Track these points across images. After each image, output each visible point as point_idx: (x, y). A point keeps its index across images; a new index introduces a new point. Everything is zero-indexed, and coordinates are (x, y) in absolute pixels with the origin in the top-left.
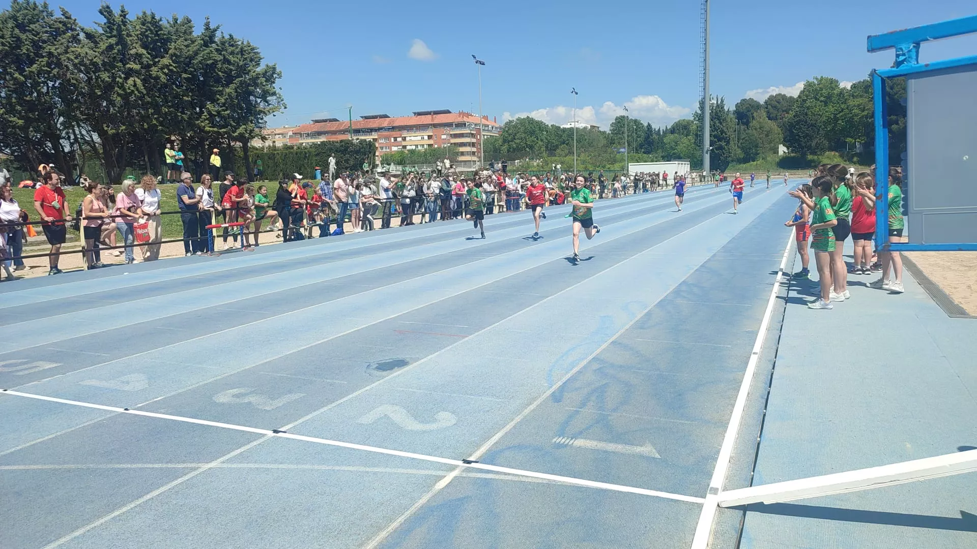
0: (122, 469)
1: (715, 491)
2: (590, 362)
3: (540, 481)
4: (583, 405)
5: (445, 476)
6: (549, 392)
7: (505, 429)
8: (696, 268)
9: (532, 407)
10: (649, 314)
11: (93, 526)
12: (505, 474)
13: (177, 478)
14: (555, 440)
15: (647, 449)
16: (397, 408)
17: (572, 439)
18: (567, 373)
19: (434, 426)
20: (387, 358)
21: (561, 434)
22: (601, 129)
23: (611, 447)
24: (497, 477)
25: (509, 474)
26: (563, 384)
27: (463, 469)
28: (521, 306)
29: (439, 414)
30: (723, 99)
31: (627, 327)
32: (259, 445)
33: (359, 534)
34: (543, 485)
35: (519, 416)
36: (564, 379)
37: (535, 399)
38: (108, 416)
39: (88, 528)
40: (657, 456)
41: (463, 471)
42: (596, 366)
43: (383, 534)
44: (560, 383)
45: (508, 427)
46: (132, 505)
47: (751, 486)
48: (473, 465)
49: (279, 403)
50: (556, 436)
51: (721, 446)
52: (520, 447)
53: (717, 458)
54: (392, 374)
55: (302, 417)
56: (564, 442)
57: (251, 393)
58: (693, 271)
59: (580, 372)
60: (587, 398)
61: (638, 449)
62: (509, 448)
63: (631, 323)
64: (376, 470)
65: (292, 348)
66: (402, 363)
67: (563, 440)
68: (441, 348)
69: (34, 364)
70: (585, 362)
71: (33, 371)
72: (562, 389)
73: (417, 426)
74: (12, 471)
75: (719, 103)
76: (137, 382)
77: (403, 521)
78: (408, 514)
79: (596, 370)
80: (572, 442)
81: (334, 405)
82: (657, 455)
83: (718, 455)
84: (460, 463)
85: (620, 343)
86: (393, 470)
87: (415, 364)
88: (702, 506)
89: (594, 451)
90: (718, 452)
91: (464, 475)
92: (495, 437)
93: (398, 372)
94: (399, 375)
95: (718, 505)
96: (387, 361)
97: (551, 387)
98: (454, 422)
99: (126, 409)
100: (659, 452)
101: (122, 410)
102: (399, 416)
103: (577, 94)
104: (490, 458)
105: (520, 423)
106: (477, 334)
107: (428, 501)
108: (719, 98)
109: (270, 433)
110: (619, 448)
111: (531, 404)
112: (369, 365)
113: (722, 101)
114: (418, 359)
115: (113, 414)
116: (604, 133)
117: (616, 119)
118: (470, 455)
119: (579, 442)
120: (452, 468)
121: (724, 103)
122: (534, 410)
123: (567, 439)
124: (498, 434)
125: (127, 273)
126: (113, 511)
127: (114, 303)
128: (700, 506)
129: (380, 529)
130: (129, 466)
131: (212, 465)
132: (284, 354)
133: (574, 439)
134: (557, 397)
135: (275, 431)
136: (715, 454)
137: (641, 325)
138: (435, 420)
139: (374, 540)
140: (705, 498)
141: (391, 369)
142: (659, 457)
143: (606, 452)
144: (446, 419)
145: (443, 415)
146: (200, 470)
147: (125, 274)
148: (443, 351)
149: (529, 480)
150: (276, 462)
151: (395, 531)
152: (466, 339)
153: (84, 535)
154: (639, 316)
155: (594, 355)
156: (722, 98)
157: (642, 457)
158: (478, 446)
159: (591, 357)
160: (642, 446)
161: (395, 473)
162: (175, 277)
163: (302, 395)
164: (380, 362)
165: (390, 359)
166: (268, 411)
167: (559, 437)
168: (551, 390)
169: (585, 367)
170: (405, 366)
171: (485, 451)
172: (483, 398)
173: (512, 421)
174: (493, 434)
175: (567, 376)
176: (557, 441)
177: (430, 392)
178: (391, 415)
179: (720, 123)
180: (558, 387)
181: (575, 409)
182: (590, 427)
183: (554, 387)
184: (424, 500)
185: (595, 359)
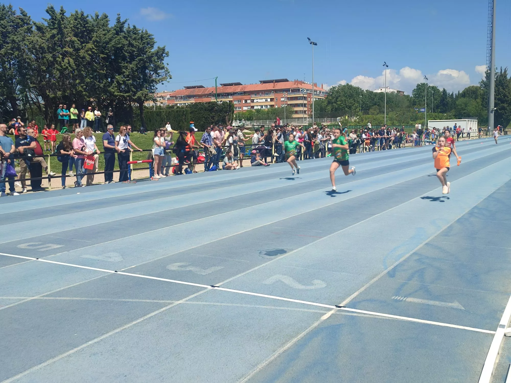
0: (128, 302)
1: (503, 326)
2: (411, 255)
3: (387, 318)
4: (409, 279)
5: (326, 314)
6: (386, 271)
7: (360, 290)
8: (485, 198)
9: (375, 279)
10: (450, 228)
11: (124, 328)
12: (365, 314)
13: (162, 308)
14: (393, 297)
15: (456, 305)
16: (286, 276)
17: (405, 297)
19: (313, 287)
20: (272, 248)
22: (406, 94)
23: (431, 302)
24: (359, 315)
26: (395, 267)
27: (337, 310)
28: (357, 220)
29: (314, 281)
30: (506, 69)
31: (436, 235)
32: (205, 293)
33: (281, 339)
34: (389, 320)
35: (368, 284)
36: (395, 265)
37: (377, 275)
38: (106, 274)
39: (122, 328)
40: (463, 308)
41: (337, 311)
42: (416, 257)
43: (295, 340)
44: (392, 267)
45: (362, 289)
46: (142, 319)
48: (342, 308)
49: (209, 271)
50: (394, 295)
51: (506, 305)
52: (371, 300)
53: (504, 311)
54: (277, 257)
55: (227, 279)
56: (400, 299)
57: (189, 265)
58: (482, 200)
59: (405, 261)
60: (412, 276)
61: (450, 304)
62: (364, 301)
63: (439, 232)
64: (281, 308)
65: (206, 240)
66: (282, 252)
67: (399, 298)
68: (306, 244)
69: (47, 245)
70: (407, 255)
71: (48, 249)
72: (395, 269)
73: (301, 287)
74: (65, 300)
75: (503, 73)
76: (115, 258)
77: (305, 334)
78: (307, 331)
79: (416, 260)
80: (405, 299)
81: (244, 273)
83: (504, 310)
84: (334, 307)
85: (431, 245)
86: (292, 309)
87: (291, 252)
88: (494, 335)
89: (419, 304)
90: (504, 308)
91: (338, 313)
92: (353, 295)
93: (280, 257)
95: (505, 335)
98: (324, 285)
99: (116, 271)
100: (464, 306)
101: (113, 272)
102: (288, 281)
103: (387, 66)
104: (353, 305)
105: (369, 288)
106: (329, 236)
107: (319, 325)
108: (502, 69)
109: (210, 287)
110: (437, 303)
111: (374, 278)
112: (260, 252)
113: (505, 72)
114: (292, 250)
115: (109, 274)
116: (408, 96)
117: (417, 86)
118: (340, 304)
119: (409, 299)
120: (331, 309)
121: (507, 73)
122: (376, 281)
123: (402, 297)
124: (355, 293)
125: (79, 193)
126: (132, 321)
127: (79, 211)
128: (493, 335)
129: (292, 337)
130: (131, 300)
131: (180, 302)
132: (203, 244)
133: (406, 298)
134: (392, 274)
135: (213, 286)
136: (502, 309)
137: (446, 233)
138: (312, 284)
139: (290, 342)
140: (496, 331)
141: (276, 255)
142: (464, 309)
143: (428, 305)
144: (319, 284)
145: (316, 281)
146: (174, 304)
147: (78, 193)
148: (308, 245)
149: (380, 317)
150: (218, 302)
151: (302, 338)
152: (322, 239)
153: (121, 332)
154: (444, 228)
155: (413, 251)
156: (505, 69)
157: (452, 308)
158: (344, 299)
159: (412, 252)
160: (452, 303)
161: (294, 311)
162: (111, 196)
163: (222, 267)
164: (267, 251)
165: (273, 249)
166: (204, 275)
167: (396, 296)
168: (386, 270)
169: (408, 258)
170: (284, 254)
171: (349, 302)
172: (341, 273)
173: (363, 286)
174: (352, 293)
175: (397, 263)
176: (395, 298)
177: (305, 269)
178: (283, 280)
179: (504, 89)
180: (391, 269)
181: (404, 281)
182: (416, 291)
183: (388, 269)
184: (316, 324)
185: (415, 254)
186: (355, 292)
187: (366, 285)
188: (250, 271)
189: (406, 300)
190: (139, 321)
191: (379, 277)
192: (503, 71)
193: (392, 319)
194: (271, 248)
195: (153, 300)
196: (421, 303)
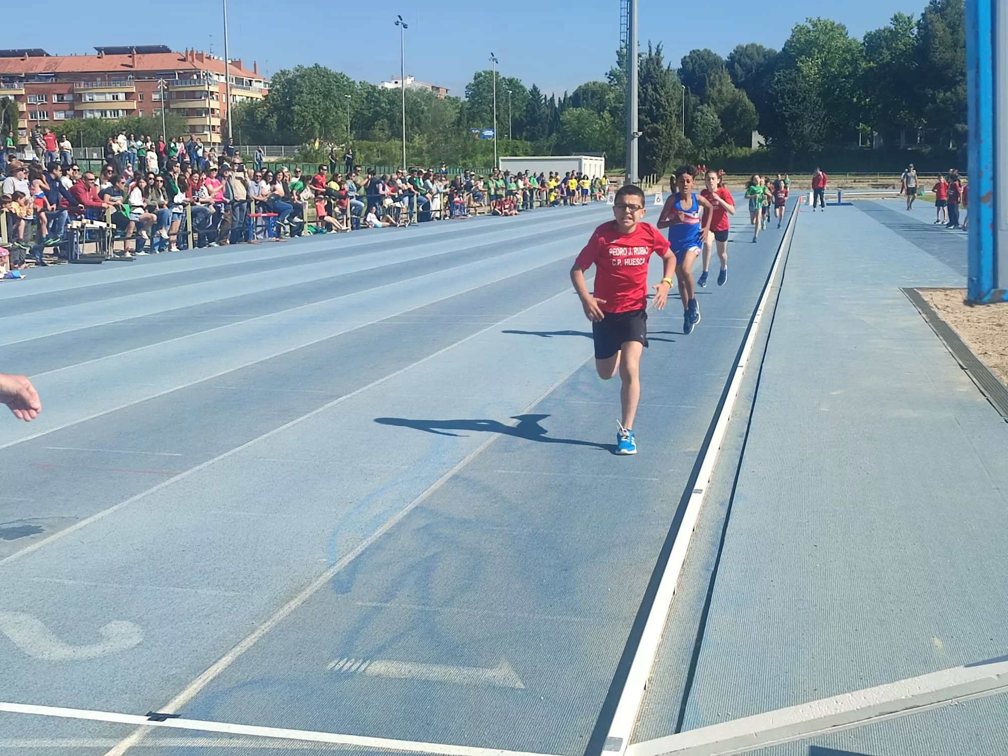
1: (618, 744)
2: (408, 516)
3: (298, 746)
4: (390, 595)
5: (109, 749)
6: (329, 574)
7: (238, 648)
9: (294, 604)
12: (231, 736)
14: (332, 664)
15: (501, 673)
16: (22, 617)
17: (365, 661)
18: (365, 537)
19: (96, 650)
21: (345, 653)
22: (450, 94)
23: (437, 672)
24: (214, 743)
25: (238, 736)
26: (356, 557)
27: (148, 731)
28: (288, 414)
29: (109, 625)
30: (660, 48)
31: (481, 449)
35: (267, 623)
36: (359, 549)
37: (300, 589)
40: (519, 685)
41: (149, 735)
42: (419, 522)
44: (351, 557)
45: (246, 644)
47: (678, 731)
48: (169, 722)
50: (336, 657)
52: (264, 682)
56: (350, 668)
59: (388, 535)
60: (398, 583)
61: (489, 674)
62: (244, 685)
67: (349, 664)
68: (123, 499)
70: (399, 516)
72: (354, 566)
73: (60, 652)
75: (653, 54)
79: (418, 530)
80: (363, 667)
82: (519, 683)
84: (143, 720)
85: (465, 479)
91: (149, 743)
92: (215, 667)
93: (31, 547)
94: (33, 552)
97: (334, 565)
98: (137, 640)
100: (522, 678)
102: (25, 632)
103: (405, 26)
104: (202, 707)
105: (268, 637)
106: (197, 468)
108: (652, 44)
110: (451, 673)
111: (292, 598)
113: (658, 52)
114: (75, 520)
116: (456, 100)
117: (475, 78)
118: (165, 704)
119: (378, 667)
121: (661, 55)
122: (295, 612)
123: (356, 662)
124: (224, 659)
133: (368, 662)
134: (342, 584)
138: (99, 638)
142: (522, 686)
143: (426, 682)
144: (122, 634)
148: (126, 503)
149: (278, 745)
152: (177, 478)
155: (417, 501)
156: (658, 46)
157: (491, 687)
158: (182, 686)
159: (411, 506)
160: (492, 668)
167: (341, 659)
168: (332, 571)
169: (399, 525)
171: (194, 693)
172: (199, 591)
173: (253, 632)
174: (214, 660)
175: (366, 544)
176: (337, 668)
177: (94, 584)
178: (10, 633)
179: (655, 90)
180: (346, 564)
181: (374, 604)
182: (401, 636)
183: (338, 565)
185: (419, 509)
186: (224, 655)
187: (263, 627)
189: (366, 669)
191: (307, 593)
192: (654, 52)
193: (311, 746)
194: (12, 519)
196: (409, 676)
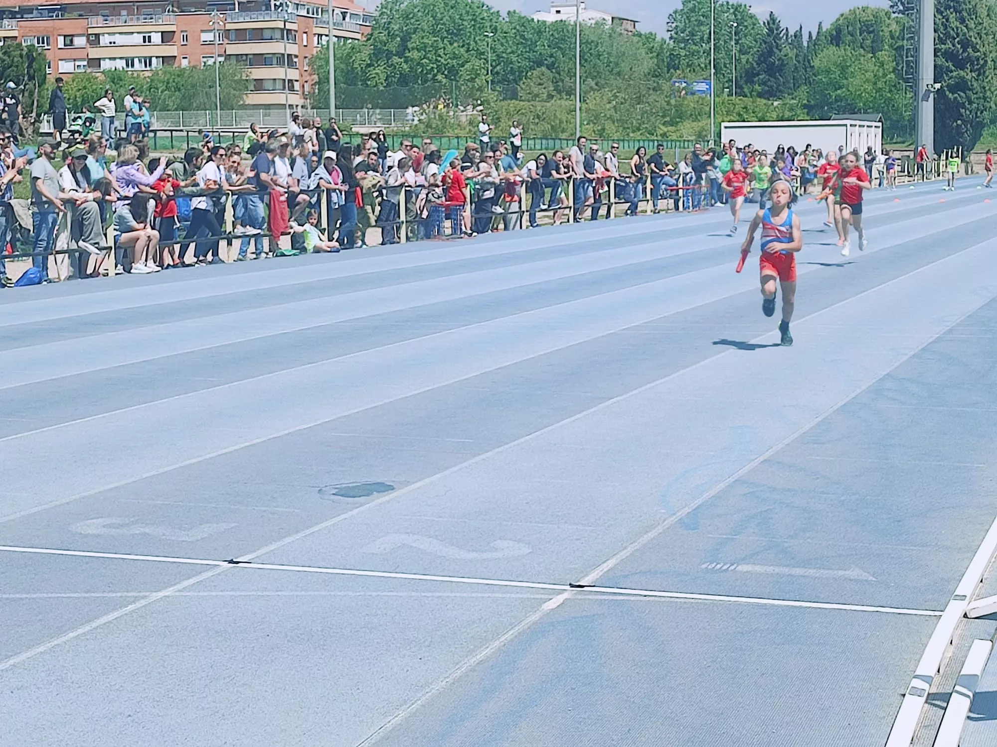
1: (962, 598)
2: (731, 485)
3: (700, 601)
4: (737, 532)
5: (550, 599)
6: (673, 519)
7: (618, 557)
8: (913, 353)
9: (651, 535)
10: (824, 425)
11: (52, 644)
12: (643, 596)
13: (125, 606)
14: (705, 565)
15: (854, 573)
16: (417, 537)
17: (732, 565)
19: (495, 555)
20: (349, 480)
21: (712, 560)
23: (798, 571)
24: (633, 598)
27: (575, 592)
29: (496, 543)
31: (787, 441)
32: (218, 575)
33: (462, 644)
34: (705, 605)
36: (694, 505)
37: (651, 527)
39: (48, 645)
40: (871, 578)
41: (575, 594)
42: (745, 489)
43: (496, 644)
44: (687, 509)
45: (624, 554)
46: (88, 628)
48: (585, 589)
49: (200, 533)
50: (706, 562)
52: (652, 573)
54: (373, 500)
56: (722, 567)
57: (133, 523)
58: (905, 358)
59: (717, 496)
60: (742, 525)
61: (842, 573)
62: (636, 573)
63: (796, 435)
64: (438, 594)
66: (383, 488)
68: (441, 470)
70: (722, 485)
72: (694, 515)
73: (467, 555)
77: (516, 633)
78: (519, 628)
79: (744, 495)
84: (568, 587)
85: (778, 462)
86: (464, 595)
87: (406, 489)
88: (941, 617)
89: (770, 575)
91: (580, 597)
92: (606, 565)
93: (380, 500)
95: (965, 616)
96: (351, 485)
97: (674, 514)
98: (527, 550)
100: (873, 575)
102: (427, 544)
104: (610, 581)
105: (640, 551)
107: (541, 618)
109: (224, 564)
110: (811, 572)
111: (647, 532)
112: (320, 490)
114: (408, 483)
116: (650, 37)
118: (578, 581)
119: (744, 568)
120: (559, 592)
122: (655, 539)
126: (65, 632)
128: (938, 617)
129: (487, 640)
130: (27, 596)
131: (164, 593)
132: (140, 477)
133: (735, 565)
134: (691, 522)
135: (229, 563)
137: (815, 439)
138: (493, 549)
139: (487, 648)
140: (944, 611)
142: (874, 579)
144: (511, 548)
145: (501, 544)
146: (152, 598)
148: (445, 473)
150: (266, 589)
151: (511, 641)
152: (482, 457)
153: (52, 651)
154: (806, 427)
155: (735, 477)
157: (848, 581)
158: (585, 573)
159: (731, 480)
160: (845, 570)
161: (471, 597)
163: (232, 525)
164: (337, 487)
165: (353, 483)
166: (192, 542)
167: (711, 563)
168: (674, 517)
169: (724, 492)
170: (391, 491)
171: (597, 577)
173: (625, 548)
174: (602, 561)
175: (699, 502)
176: (710, 567)
177: (462, 520)
178: (414, 545)
180: (685, 513)
181: (725, 536)
182: (758, 553)
183: (678, 514)
184: (534, 617)
185: (738, 482)
186: (608, 560)
187: (632, 546)
188: (315, 529)
189: (735, 569)
190: (80, 631)
191: (660, 529)
195: (87, 593)
